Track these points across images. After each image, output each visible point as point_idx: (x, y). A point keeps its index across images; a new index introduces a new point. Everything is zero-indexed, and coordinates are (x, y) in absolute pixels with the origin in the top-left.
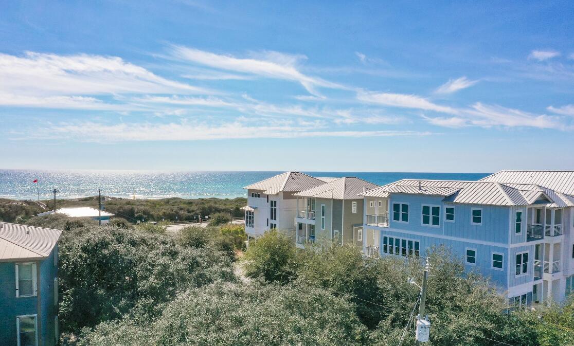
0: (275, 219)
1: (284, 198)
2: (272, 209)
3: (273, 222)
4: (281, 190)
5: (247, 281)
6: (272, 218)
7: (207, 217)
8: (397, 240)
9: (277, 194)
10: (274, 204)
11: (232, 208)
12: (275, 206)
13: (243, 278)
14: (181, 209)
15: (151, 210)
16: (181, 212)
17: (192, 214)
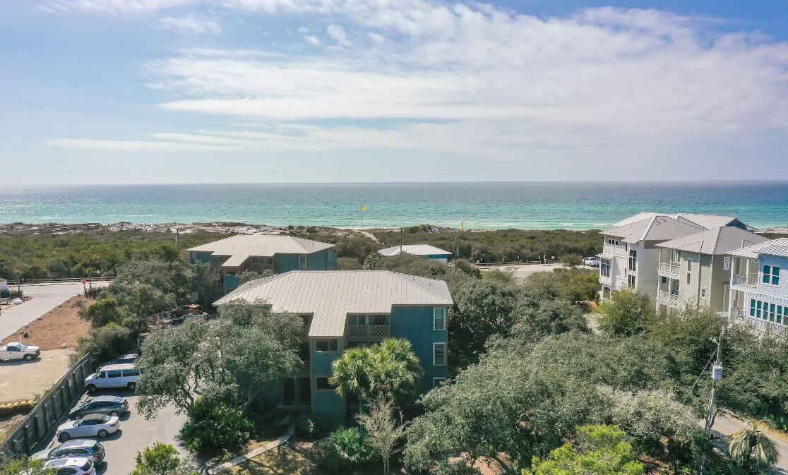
0: (634, 269)
1: (646, 247)
2: (630, 259)
3: (631, 273)
4: (642, 239)
5: (598, 332)
6: (630, 269)
7: (553, 258)
8: (766, 304)
9: (638, 243)
10: (633, 253)
11: (584, 246)
12: (635, 255)
13: (594, 330)
14: (523, 247)
15: (489, 247)
16: (524, 251)
17: (536, 253)
